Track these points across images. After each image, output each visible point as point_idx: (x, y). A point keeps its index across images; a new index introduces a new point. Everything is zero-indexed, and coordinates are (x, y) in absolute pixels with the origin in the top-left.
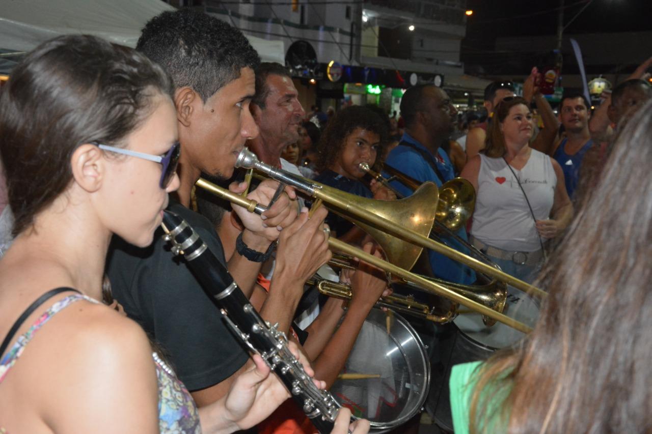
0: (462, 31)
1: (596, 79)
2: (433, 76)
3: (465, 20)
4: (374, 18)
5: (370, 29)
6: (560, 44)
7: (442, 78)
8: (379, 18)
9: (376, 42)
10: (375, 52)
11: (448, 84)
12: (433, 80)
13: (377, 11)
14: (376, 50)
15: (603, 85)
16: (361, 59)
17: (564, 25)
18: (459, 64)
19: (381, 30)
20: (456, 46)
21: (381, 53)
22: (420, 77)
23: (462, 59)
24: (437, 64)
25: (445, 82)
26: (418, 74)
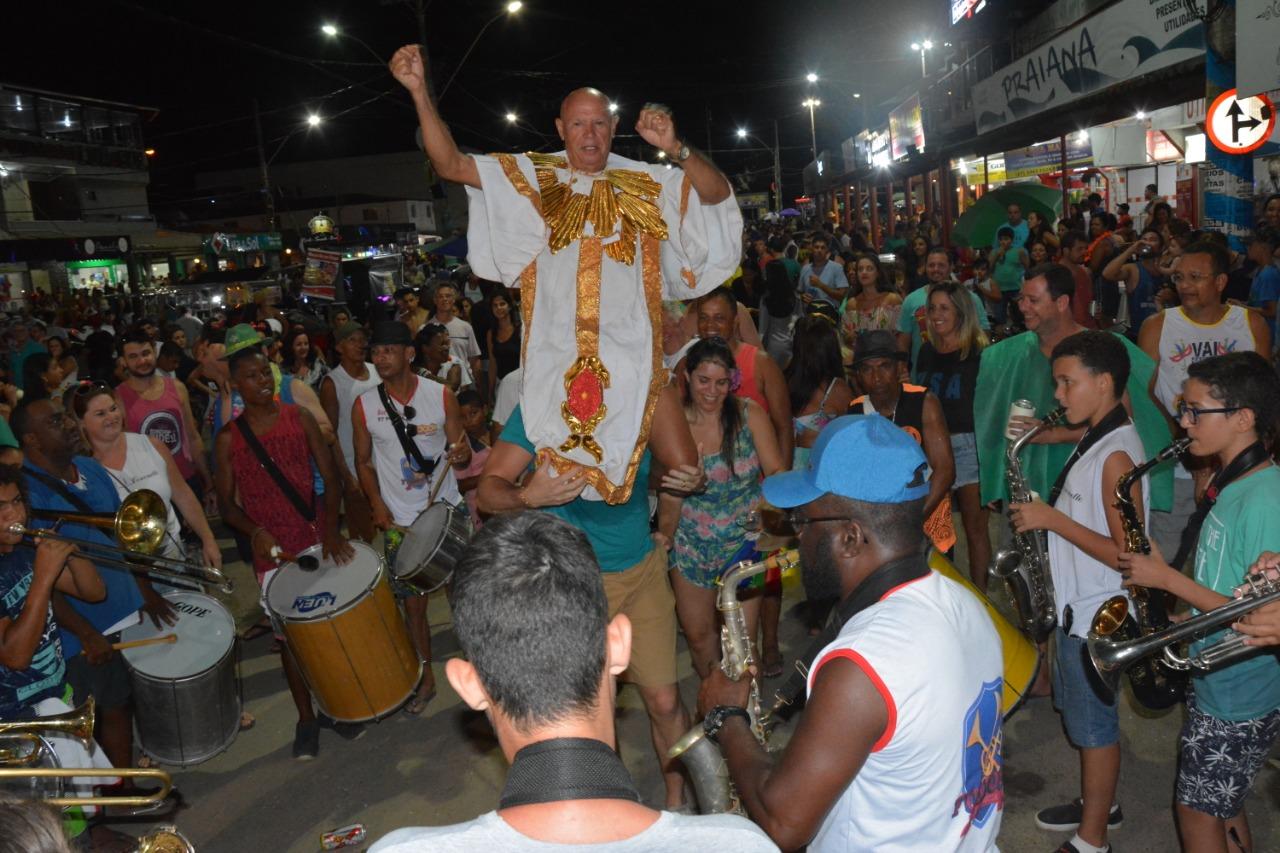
0: (145, 178)
1: (316, 218)
2: (116, 239)
3: (146, 162)
4: (17, 172)
5: (13, 186)
6: (267, 184)
7: (128, 238)
8: (24, 172)
9: (28, 205)
10: (31, 217)
11: (138, 246)
12: (117, 244)
13: (20, 162)
14: (31, 215)
15: (324, 222)
16: (9, 225)
17: (267, 162)
18: (150, 217)
19: (32, 185)
20: (140, 197)
21: (38, 216)
22: (98, 243)
23: (152, 210)
24: (120, 220)
25: (133, 243)
26: (94, 240)
